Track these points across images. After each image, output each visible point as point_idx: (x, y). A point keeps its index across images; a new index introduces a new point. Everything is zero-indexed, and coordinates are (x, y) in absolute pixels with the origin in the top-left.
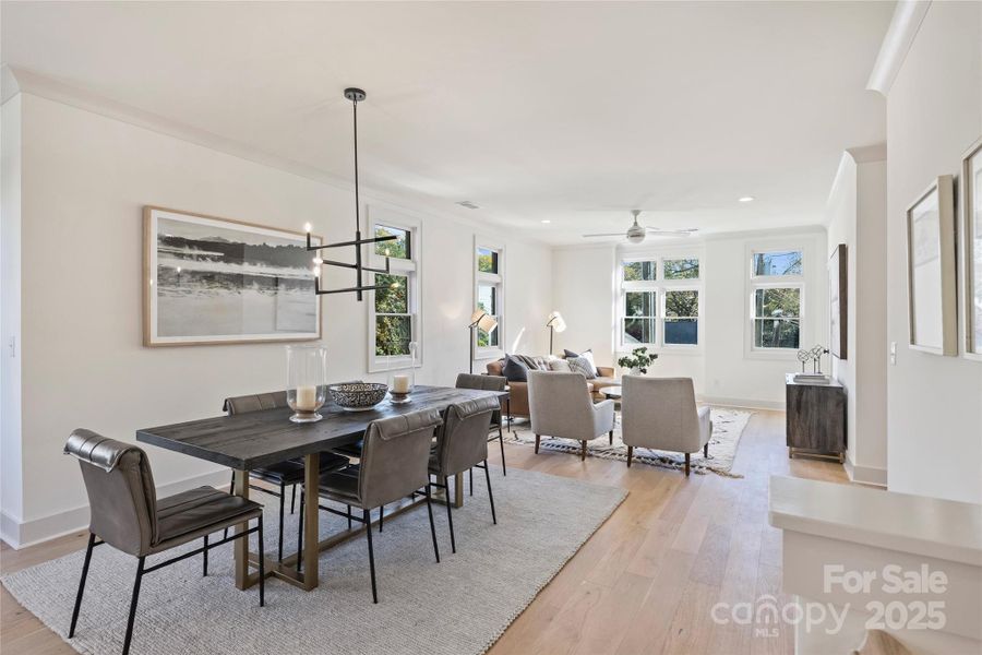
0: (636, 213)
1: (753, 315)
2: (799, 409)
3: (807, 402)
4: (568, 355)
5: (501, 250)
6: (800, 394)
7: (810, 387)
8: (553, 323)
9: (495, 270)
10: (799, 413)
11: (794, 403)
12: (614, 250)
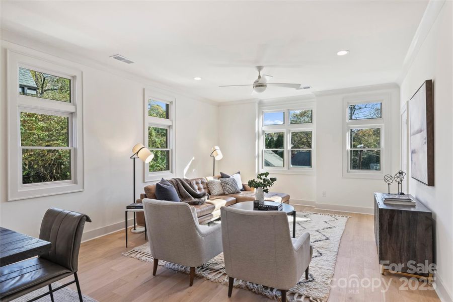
0: (259, 68)
1: (348, 148)
2: (390, 231)
3: (397, 225)
4: (223, 176)
5: (171, 102)
6: (392, 217)
7: (401, 211)
8: (214, 154)
9: (167, 117)
10: (390, 236)
11: (386, 225)
12: (257, 105)
